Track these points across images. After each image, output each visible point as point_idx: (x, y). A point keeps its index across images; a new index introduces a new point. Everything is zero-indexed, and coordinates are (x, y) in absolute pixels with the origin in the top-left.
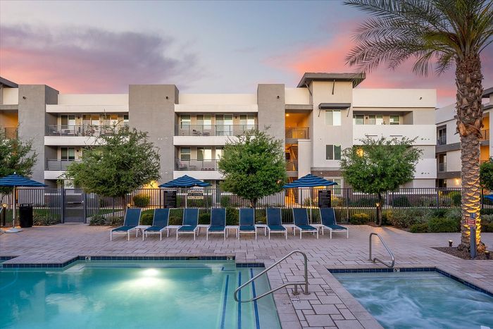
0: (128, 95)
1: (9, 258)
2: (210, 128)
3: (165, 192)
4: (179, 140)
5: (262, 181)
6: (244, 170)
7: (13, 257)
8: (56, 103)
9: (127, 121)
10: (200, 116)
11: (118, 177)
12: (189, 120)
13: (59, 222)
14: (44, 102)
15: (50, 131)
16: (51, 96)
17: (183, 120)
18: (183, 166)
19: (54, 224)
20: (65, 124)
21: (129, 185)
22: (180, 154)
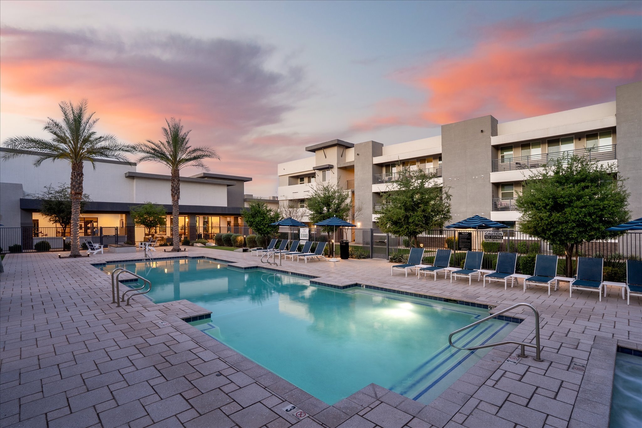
0: (440, 136)
1: (314, 277)
2: (540, 158)
3: (460, 233)
4: (497, 177)
5: (574, 221)
6: (545, 207)
7: (317, 277)
8: (381, 154)
9: (441, 162)
10: (526, 145)
11: (407, 217)
12: (512, 152)
13: (368, 257)
14: (371, 156)
15: (377, 180)
16: (377, 149)
17: (505, 153)
18: (503, 206)
19: (364, 258)
20: (389, 173)
21: (417, 225)
22: (500, 192)
